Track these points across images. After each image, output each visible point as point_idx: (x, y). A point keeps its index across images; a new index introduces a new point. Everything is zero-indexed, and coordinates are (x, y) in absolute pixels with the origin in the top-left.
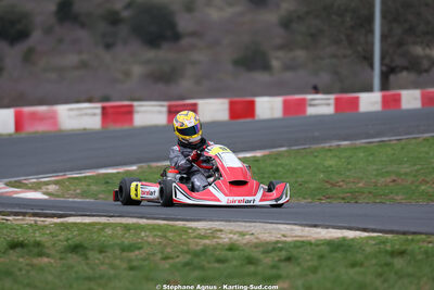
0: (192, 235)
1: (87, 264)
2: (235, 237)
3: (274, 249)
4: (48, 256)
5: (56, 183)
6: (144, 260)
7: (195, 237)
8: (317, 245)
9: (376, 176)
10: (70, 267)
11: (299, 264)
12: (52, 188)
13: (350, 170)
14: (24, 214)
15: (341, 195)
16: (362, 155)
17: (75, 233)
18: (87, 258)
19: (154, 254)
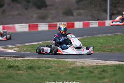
0: (68, 63)
1: (36, 73)
2: (82, 64)
3: (97, 68)
4: (22, 70)
5: (17, 47)
6: (55, 71)
7: (69, 64)
8: (111, 66)
9: (117, 45)
10: (30, 74)
11: (107, 73)
12: (16, 49)
13: (108, 43)
14: (10, 57)
15: (107, 51)
16: (110, 38)
17: (29, 63)
18: (35, 71)
19: (57, 70)
